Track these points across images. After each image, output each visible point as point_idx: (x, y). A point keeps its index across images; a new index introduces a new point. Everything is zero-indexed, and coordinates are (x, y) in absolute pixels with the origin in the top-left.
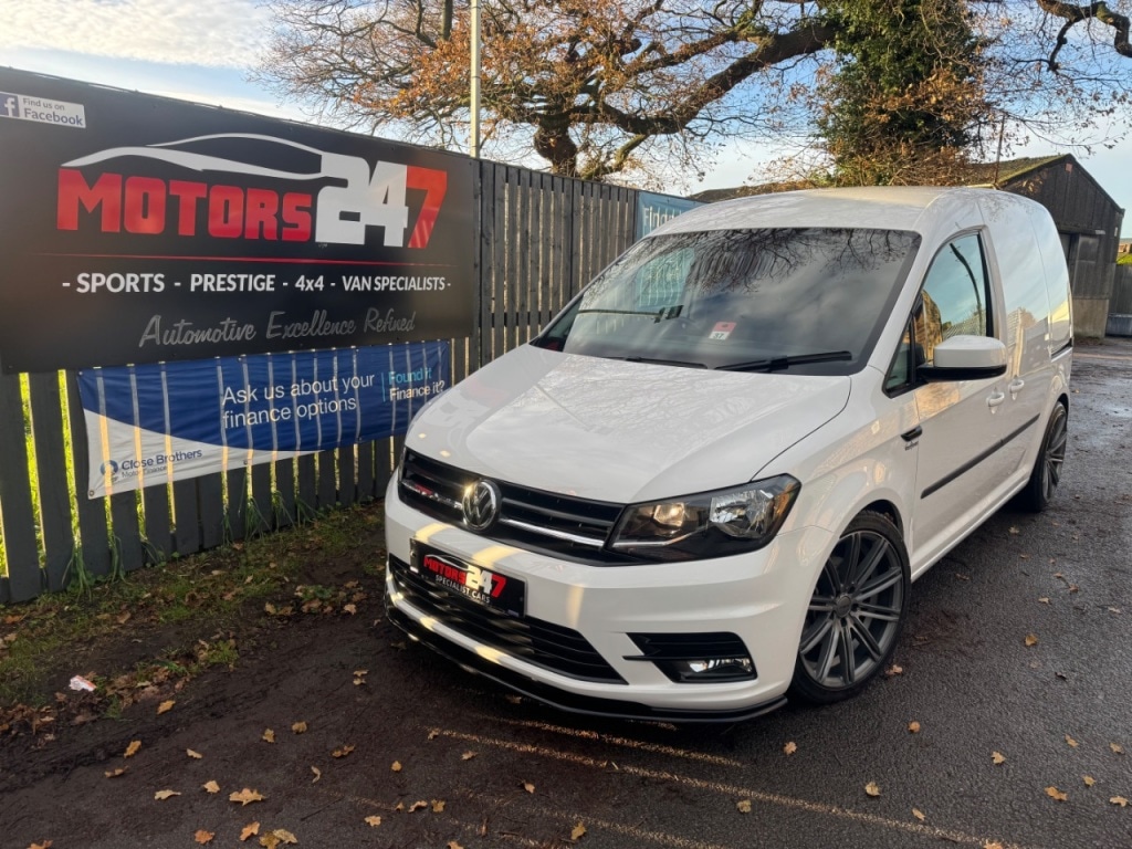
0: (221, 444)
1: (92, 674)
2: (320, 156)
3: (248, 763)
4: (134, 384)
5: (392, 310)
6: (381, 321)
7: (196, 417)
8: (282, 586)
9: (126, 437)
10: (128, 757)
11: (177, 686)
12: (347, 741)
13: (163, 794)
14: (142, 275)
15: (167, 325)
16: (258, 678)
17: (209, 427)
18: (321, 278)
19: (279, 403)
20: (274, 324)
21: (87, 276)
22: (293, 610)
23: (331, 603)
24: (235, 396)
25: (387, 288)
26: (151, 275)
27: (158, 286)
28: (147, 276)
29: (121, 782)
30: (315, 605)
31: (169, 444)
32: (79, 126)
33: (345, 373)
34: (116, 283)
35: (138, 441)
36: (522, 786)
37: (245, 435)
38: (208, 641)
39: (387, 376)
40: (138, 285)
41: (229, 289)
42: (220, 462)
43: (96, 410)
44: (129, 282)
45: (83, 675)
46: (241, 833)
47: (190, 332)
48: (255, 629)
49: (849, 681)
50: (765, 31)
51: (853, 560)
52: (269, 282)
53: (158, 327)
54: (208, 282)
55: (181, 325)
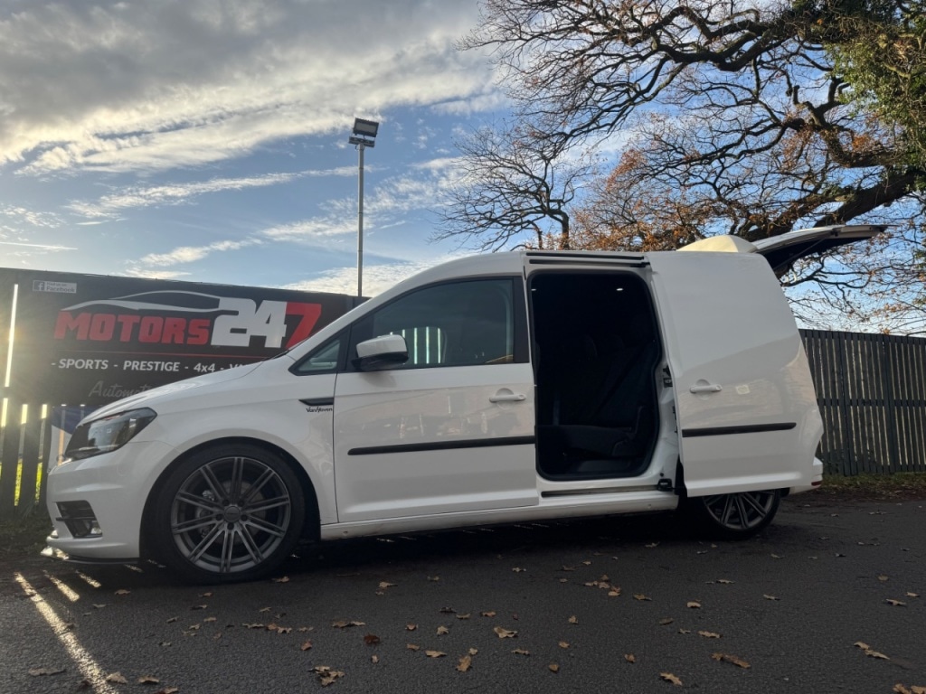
2: (219, 300)
4: (82, 416)
14: (95, 361)
15: (106, 386)
18: (214, 365)
21: (65, 360)
26: (101, 361)
27: (104, 366)
28: (98, 361)
32: (74, 292)
34: (80, 364)
40: (93, 365)
41: (148, 369)
43: (59, 426)
44: (88, 364)
47: (120, 391)
49: (225, 570)
50: (848, 190)
51: (237, 478)
52: (175, 366)
53: (101, 386)
54: (135, 365)
55: (115, 387)
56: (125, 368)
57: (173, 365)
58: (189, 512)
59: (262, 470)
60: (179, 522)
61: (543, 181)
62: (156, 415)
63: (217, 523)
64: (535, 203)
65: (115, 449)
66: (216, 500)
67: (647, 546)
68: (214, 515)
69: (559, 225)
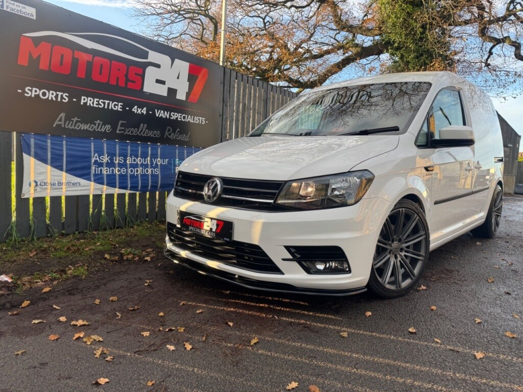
0: (91, 181)
1: (11, 275)
2: (148, 52)
3: (84, 311)
4: (49, 144)
5: (178, 129)
6: (173, 134)
7: (79, 165)
8: (115, 248)
9: (43, 170)
10: (22, 308)
11: (54, 283)
12: (137, 305)
13: (36, 321)
14: (58, 93)
15: (68, 118)
16: (96, 282)
17: (86, 172)
18: (145, 109)
19: (121, 166)
20: (121, 127)
21: (30, 88)
22: (119, 258)
23: (139, 256)
24: (99, 157)
25: (177, 118)
26: (62, 94)
27: (65, 99)
28: (60, 94)
29: (16, 317)
30: (130, 256)
31: (64, 177)
32: (32, 18)
33: (154, 156)
34: (44, 94)
35: (48, 173)
36: (227, 323)
37: (102, 178)
38: (74, 266)
39: (174, 161)
40: (55, 97)
41: (100, 106)
42: (89, 189)
43: (29, 154)
44: (51, 95)
45: (6, 275)
46: (74, 336)
47: (79, 124)
48: (99, 264)
49: (399, 288)
50: (357, 45)
52: (120, 107)
53: (63, 119)
54: (90, 101)
55: (75, 119)
56: (82, 103)
57: (118, 105)
63: (390, 256)
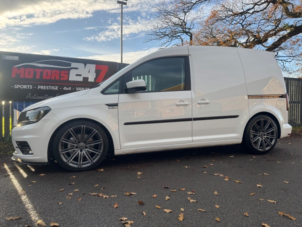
2: (71, 63)
4: (24, 106)
15: (32, 95)
18: (70, 88)
21: (16, 85)
26: (30, 86)
27: (31, 88)
28: (28, 86)
34: (22, 87)
41: (47, 89)
43: (17, 110)
44: (25, 87)
47: (37, 96)
49: (80, 167)
50: (292, 26)
51: (83, 133)
52: (57, 88)
53: (30, 95)
54: (42, 87)
55: (35, 95)
56: (38, 88)
57: (56, 88)
58: (65, 146)
59: (93, 130)
60: (62, 149)
61: (184, 20)
62: (51, 109)
63: (76, 149)
64: (181, 29)
65: (37, 122)
66: (75, 141)
67: (230, 157)
68: (75, 147)
69: (189, 37)
